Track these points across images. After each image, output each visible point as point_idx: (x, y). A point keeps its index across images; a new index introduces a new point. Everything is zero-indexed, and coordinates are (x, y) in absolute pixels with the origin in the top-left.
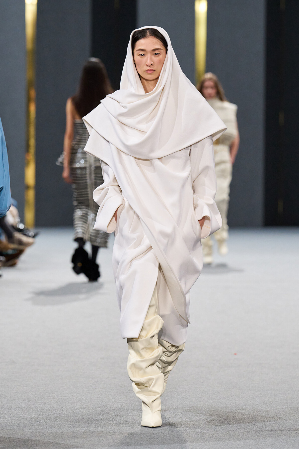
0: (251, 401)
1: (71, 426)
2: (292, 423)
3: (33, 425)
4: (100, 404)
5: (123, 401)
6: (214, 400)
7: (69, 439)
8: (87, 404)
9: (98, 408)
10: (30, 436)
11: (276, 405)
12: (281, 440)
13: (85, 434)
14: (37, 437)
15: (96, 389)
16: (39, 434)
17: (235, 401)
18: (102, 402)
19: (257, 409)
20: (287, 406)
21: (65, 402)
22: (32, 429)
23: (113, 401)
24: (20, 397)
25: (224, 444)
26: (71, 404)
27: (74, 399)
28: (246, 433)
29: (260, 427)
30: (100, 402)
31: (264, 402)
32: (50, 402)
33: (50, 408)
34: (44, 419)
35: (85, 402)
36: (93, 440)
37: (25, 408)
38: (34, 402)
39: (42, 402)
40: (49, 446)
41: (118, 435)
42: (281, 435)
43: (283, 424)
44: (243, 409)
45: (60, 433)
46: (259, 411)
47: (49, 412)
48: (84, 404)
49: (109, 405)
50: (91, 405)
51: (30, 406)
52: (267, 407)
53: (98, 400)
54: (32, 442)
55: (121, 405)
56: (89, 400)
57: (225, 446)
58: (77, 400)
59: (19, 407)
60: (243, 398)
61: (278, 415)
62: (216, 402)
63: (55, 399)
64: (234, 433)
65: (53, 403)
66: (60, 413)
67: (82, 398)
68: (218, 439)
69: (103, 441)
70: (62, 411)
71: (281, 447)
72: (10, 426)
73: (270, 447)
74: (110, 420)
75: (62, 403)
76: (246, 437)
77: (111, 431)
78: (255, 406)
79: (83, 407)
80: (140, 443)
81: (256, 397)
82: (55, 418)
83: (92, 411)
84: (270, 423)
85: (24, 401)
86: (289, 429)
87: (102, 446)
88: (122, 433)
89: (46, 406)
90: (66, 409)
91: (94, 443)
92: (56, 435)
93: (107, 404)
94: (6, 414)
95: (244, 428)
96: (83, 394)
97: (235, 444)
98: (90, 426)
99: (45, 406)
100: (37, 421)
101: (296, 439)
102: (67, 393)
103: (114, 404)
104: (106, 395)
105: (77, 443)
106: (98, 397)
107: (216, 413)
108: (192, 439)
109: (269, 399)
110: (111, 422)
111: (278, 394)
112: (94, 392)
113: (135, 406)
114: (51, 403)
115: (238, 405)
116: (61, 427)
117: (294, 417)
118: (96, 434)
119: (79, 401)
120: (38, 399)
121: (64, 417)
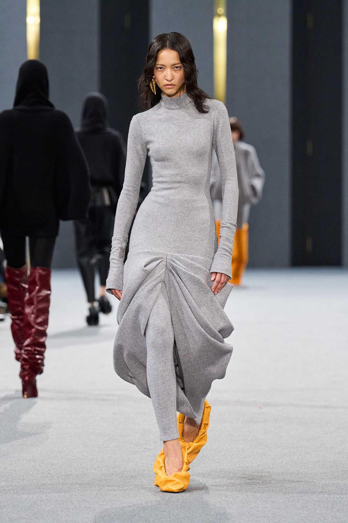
0: (279, 460)
1: (81, 489)
2: (324, 483)
3: (39, 489)
4: (113, 464)
5: (138, 461)
6: (239, 459)
7: (79, 503)
8: (98, 464)
9: (111, 469)
10: (35, 500)
11: (307, 464)
12: (313, 503)
13: (96, 498)
14: (44, 501)
15: (108, 447)
16: (46, 498)
17: (262, 460)
18: (115, 462)
19: (286, 469)
20: (318, 465)
21: (74, 463)
22: (38, 492)
23: (127, 460)
24: (24, 457)
25: (250, 508)
26: (80, 464)
27: (84, 459)
28: (274, 495)
29: (289, 488)
30: (113, 462)
31: (294, 460)
32: (57, 463)
33: (58, 469)
34: (52, 481)
35: (96, 462)
36: (105, 504)
37: (30, 470)
38: (39, 463)
39: (49, 462)
40: (57, 511)
41: (133, 499)
42: (313, 497)
43: (315, 485)
44: (271, 469)
45: (69, 497)
46: (288, 471)
47: (57, 474)
48: (95, 464)
49: (123, 465)
50: (103, 465)
51: (35, 467)
52: (297, 467)
53: (110, 460)
54: (38, 507)
55: (136, 465)
56: (101, 460)
57: (251, 509)
58: (87, 460)
59: (24, 469)
60: (270, 456)
61: (310, 474)
62: (240, 461)
63: (63, 460)
64: (260, 495)
65: (61, 464)
66: (68, 475)
67: (93, 458)
68: (243, 502)
69: (116, 505)
70: (71, 473)
71: (313, 510)
72: (13, 490)
73: (301, 510)
74: (124, 482)
75: (70, 463)
76: (274, 499)
77: (125, 494)
78: (284, 466)
79: (94, 468)
80: (158, 507)
81: (285, 455)
82: (63, 480)
83: (104, 472)
84: (301, 483)
85: (29, 461)
86: (321, 491)
87: (115, 510)
88: (137, 496)
89: (54, 467)
90: (75, 470)
91: (107, 508)
92: (65, 499)
93: (121, 464)
94: (10, 476)
95: (272, 489)
96: (94, 453)
97: (261, 507)
98: (102, 488)
99: (52, 468)
100: (44, 484)
101: (329, 502)
102: (77, 453)
103: (129, 463)
104: (119, 454)
105: (88, 508)
106: (110, 457)
107: (241, 473)
108: (214, 502)
109: (299, 457)
110: (125, 484)
111: (308, 452)
112: (106, 451)
113: (151, 466)
114: (59, 464)
115: (265, 464)
116: (70, 490)
117: (327, 477)
118: (109, 497)
119: (90, 460)
120: (45, 459)
121: (73, 479)
